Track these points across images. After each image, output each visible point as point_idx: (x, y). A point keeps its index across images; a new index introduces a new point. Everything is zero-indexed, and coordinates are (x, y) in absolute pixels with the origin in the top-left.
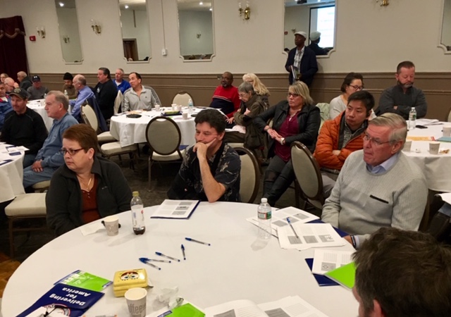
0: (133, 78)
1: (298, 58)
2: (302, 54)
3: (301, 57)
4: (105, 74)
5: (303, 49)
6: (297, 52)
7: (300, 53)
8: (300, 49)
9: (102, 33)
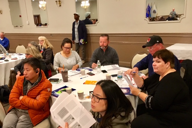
1: (76, 26)
2: (78, 24)
3: (78, 26)
5: (78, 21)
6: (76, 23)
7: (77, 23)
8: (77, 22)
9: (3, 13)
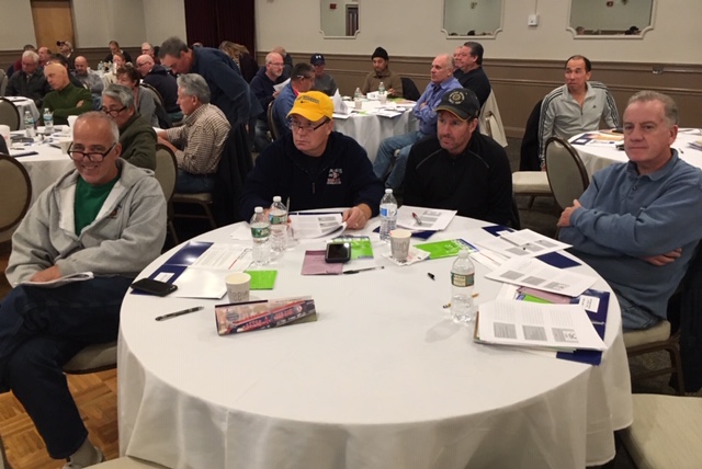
0: (577, 71)
4: (473, 54)
